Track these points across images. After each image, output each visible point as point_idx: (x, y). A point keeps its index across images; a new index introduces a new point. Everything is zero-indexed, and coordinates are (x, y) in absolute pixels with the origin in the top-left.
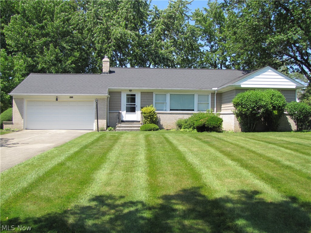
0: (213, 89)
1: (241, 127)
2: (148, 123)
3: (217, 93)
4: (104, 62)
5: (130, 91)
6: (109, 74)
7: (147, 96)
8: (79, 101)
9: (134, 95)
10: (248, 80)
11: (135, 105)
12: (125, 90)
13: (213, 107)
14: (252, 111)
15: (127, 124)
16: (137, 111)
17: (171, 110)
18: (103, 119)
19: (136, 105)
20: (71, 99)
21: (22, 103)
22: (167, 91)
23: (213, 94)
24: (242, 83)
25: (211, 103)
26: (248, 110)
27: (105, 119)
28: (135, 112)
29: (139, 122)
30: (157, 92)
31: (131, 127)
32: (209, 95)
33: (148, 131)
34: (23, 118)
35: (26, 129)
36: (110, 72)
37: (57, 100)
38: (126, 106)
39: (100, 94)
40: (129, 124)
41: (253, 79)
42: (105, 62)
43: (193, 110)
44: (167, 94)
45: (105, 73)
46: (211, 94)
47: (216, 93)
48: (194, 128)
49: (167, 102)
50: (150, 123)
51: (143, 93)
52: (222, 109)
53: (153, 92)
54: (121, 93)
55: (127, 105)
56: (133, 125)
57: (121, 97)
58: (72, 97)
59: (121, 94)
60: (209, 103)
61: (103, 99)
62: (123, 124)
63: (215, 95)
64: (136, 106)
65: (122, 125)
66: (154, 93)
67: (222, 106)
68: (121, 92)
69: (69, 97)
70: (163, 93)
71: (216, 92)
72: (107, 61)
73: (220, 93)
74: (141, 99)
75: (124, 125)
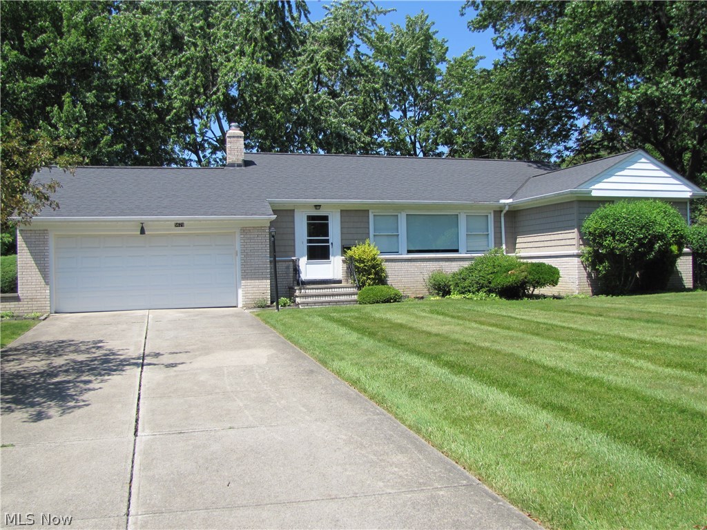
0: (502, 201)
1: (592, 285)
2: (369, 285)
3: (507, 211)
4: (229, 137)
5: (317, 207)
6: (243, 168)
7: (356, 219)
8: (198, 235)
9: (326, 218)
10: (605, 180)
11: (327, 241)
12: (304, 206)
13: (498, 243)
14: (638, 248)
15: (320, 289)
16: (333, 255)
17: (409, 252)
18: (263, 278)
19: (330, 242)
20: (179, 230)
21: (45, 242)
22: (401, 208)
23: (498, 213)
24: (593, 187)
25: (495, 233)
26: (631, 244)
27: (266, 278)
28: (329, 259)
29: (340, 282)
30: (377, 211)
31: (333, 295)
32: (489, 215)
33: (383, 302)
34: (47, 283)
35: (56, 313)
36: (247, 163)
37: (142, 231)
38: (306, 245)
39: (255, 214)
40: (325, 288)
41: (613, 177)
42: (234, 137)
43: (456, 251)
44: (399, 215)
45: (232, 165)
46: (492, 214)
47: (504, 212)
48: (490, 291)
49: (399, 233)
50: (374, 283)
51: (346, 213)
52: (517, 246)
53: (368, 210)
54: (294, 214)
55: (309, 241)
56: (333, 290)
57: (294, 222)
58: (181, 225)
59: (293, 217)
60: (489, 233)
61: (261, 228)
62: (311, 289)
63: (502, 215)
64: (330, 244)
65: (307, 291)
66: (370, 213)
67: (518, 241)
68: (293, 211)
69: (173, 223)
70: (390, 213)
71: (507, 208)
72: (238, 137)
73: (515, 211)
74: (341, 228)
75: (312, 291)
